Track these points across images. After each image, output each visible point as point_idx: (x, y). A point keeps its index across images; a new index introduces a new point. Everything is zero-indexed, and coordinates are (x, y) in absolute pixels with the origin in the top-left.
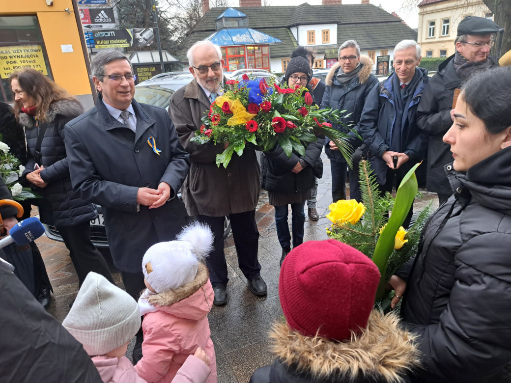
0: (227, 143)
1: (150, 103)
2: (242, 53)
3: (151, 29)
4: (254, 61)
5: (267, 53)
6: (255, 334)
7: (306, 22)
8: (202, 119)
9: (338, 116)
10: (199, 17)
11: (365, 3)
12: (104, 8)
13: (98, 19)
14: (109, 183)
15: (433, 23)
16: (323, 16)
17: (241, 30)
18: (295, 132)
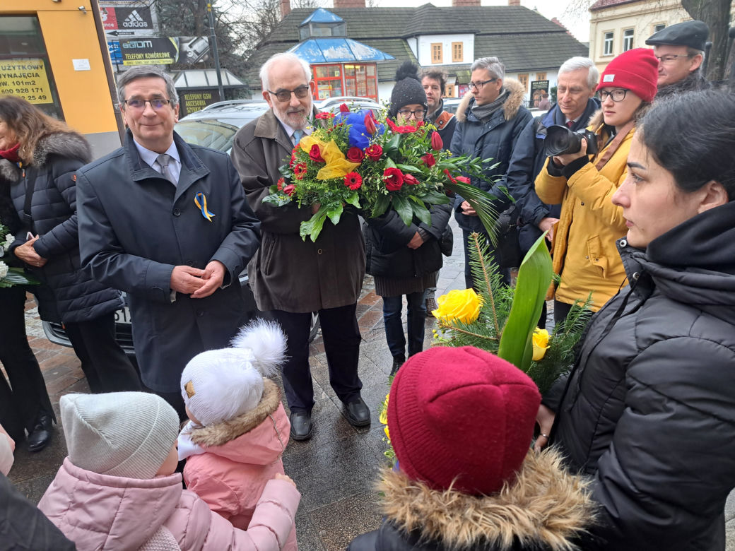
0: (316, 206)
1: (203, 144)
2: (337, 74)
3: (206, 38)
4: (354, 86)
5: (373, 74)
6: (352, 482)
7: (430, 30)
8: (281, 169)
9: (479, 167)
10: (276, 21)
11: (514, 5)
12: (136, 6)
13: (128, 22)
14: (132, 258)
15: (610, 35)
16: (454, 23)
17: (336, 41)
18: (417, 190)
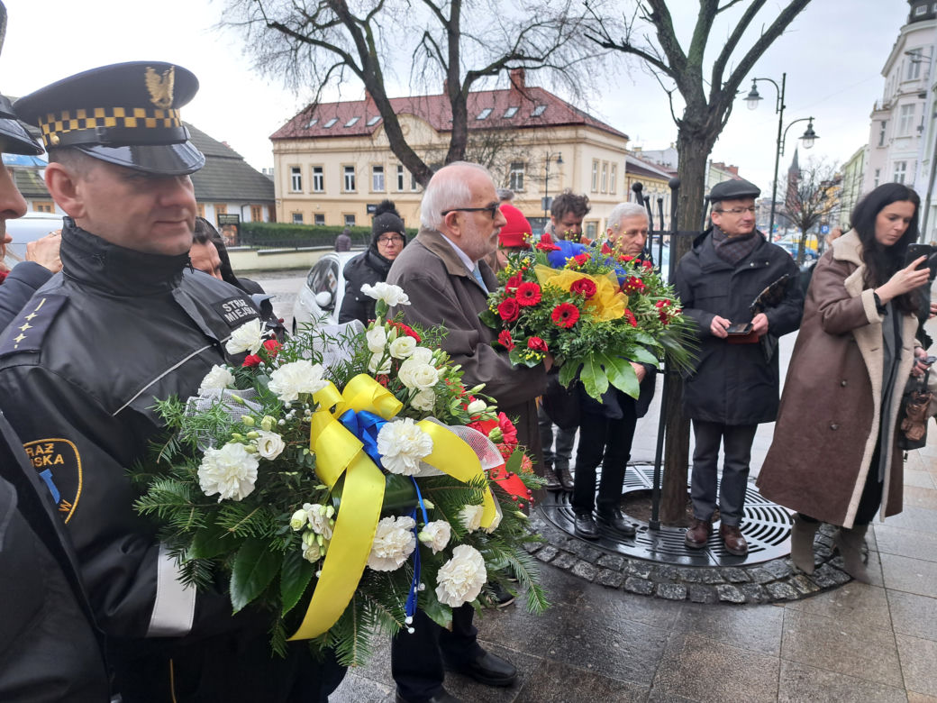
15: (297, 170)
